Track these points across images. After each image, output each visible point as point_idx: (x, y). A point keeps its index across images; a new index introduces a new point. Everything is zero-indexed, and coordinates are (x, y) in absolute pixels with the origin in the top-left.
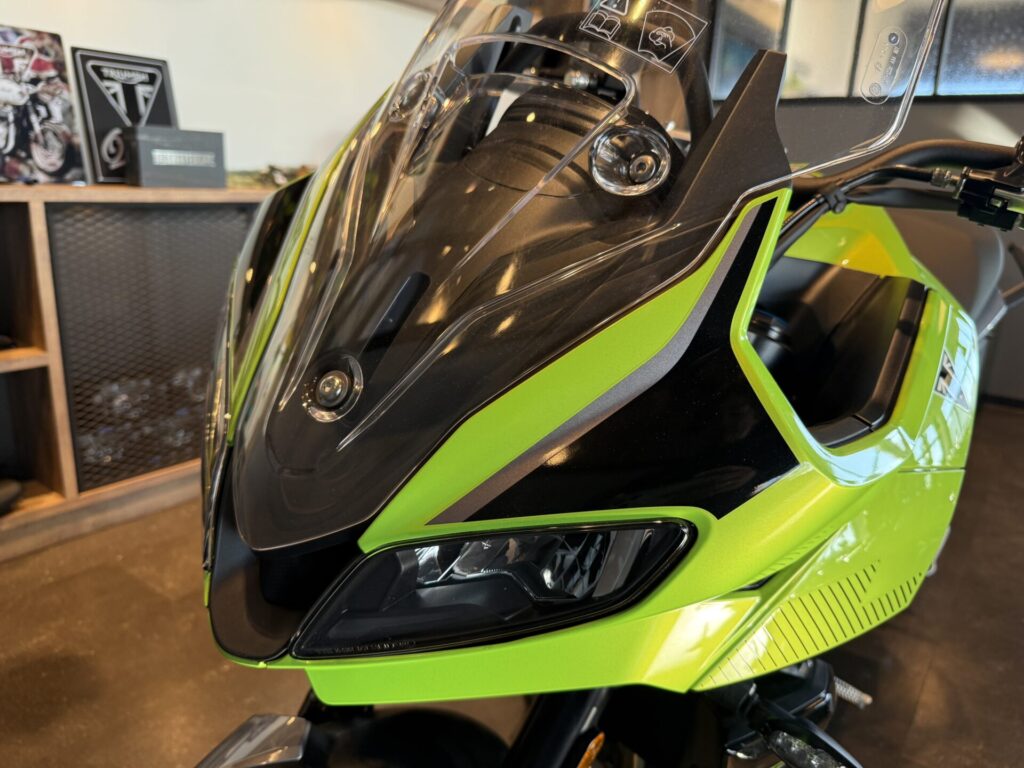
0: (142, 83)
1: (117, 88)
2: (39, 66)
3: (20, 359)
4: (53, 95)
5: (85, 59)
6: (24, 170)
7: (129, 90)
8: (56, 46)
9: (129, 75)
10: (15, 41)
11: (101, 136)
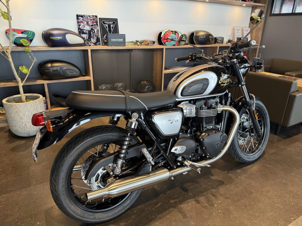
0: (112, 24)
1: (107, 25)
2: (93, 22)
3: (86, 78)
4: (95, 28)
5: (101, 20)
6: (89, 42)
7: (109, 26)
8: (96, 18)
9: (109, 23)
10: (89, 18)
11: (103, 36)
